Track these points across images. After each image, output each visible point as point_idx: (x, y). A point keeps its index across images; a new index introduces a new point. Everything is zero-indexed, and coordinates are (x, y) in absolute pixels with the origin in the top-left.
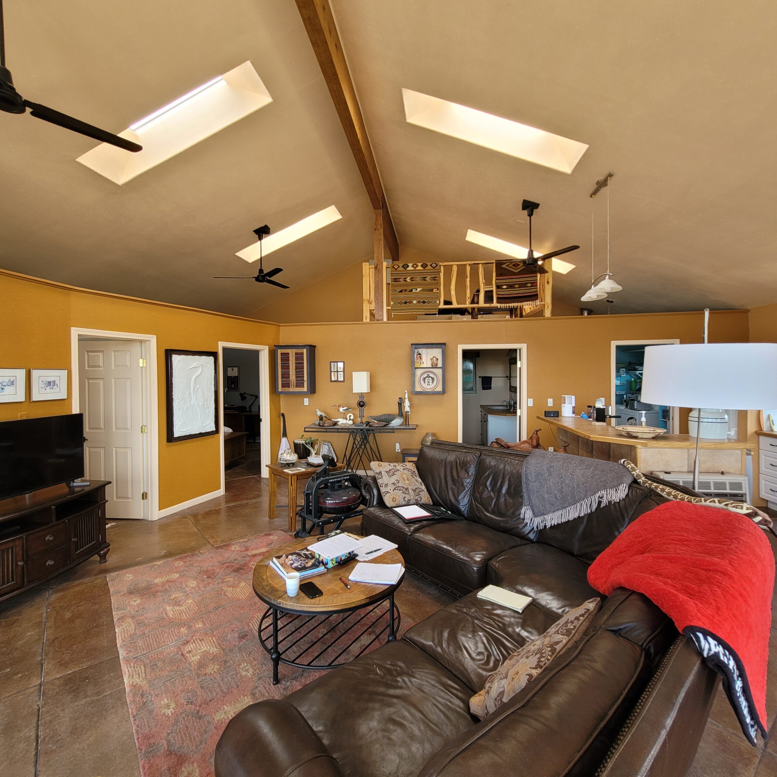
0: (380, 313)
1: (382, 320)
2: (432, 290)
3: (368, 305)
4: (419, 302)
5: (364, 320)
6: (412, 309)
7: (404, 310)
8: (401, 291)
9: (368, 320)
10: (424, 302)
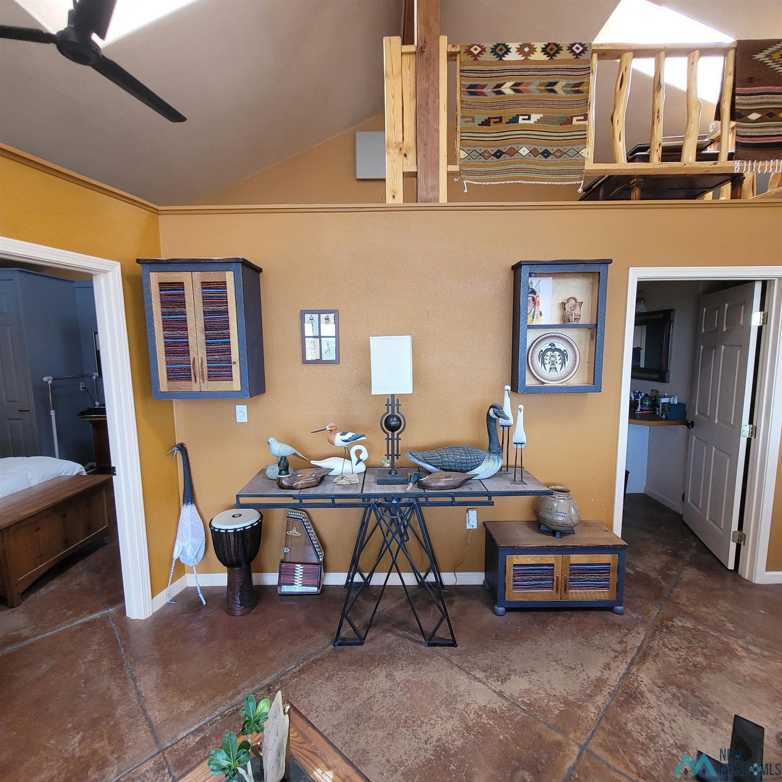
0: (430, 182)
1: (437, 200)
2: (569, 121)
3: (400, 159)
4: (533, 152)
5: (389, 200)
6: (516, 170)
7: (494, 173)
8: (486, 123)
9: (399, 200)
10: (546, 154)
